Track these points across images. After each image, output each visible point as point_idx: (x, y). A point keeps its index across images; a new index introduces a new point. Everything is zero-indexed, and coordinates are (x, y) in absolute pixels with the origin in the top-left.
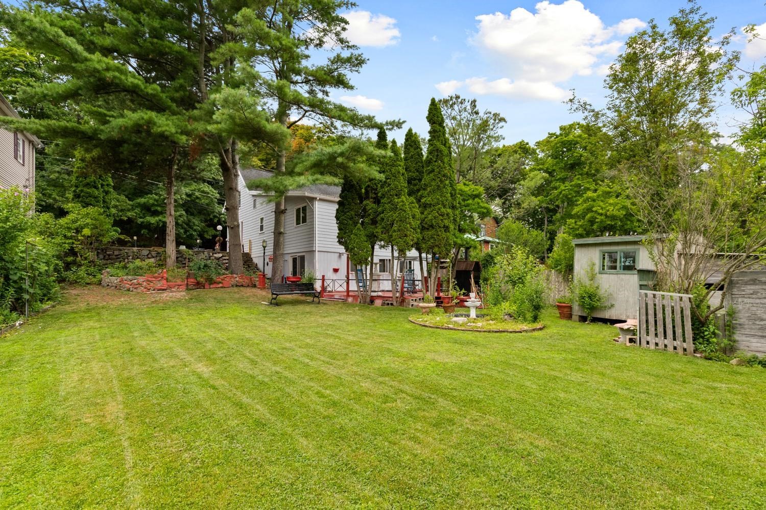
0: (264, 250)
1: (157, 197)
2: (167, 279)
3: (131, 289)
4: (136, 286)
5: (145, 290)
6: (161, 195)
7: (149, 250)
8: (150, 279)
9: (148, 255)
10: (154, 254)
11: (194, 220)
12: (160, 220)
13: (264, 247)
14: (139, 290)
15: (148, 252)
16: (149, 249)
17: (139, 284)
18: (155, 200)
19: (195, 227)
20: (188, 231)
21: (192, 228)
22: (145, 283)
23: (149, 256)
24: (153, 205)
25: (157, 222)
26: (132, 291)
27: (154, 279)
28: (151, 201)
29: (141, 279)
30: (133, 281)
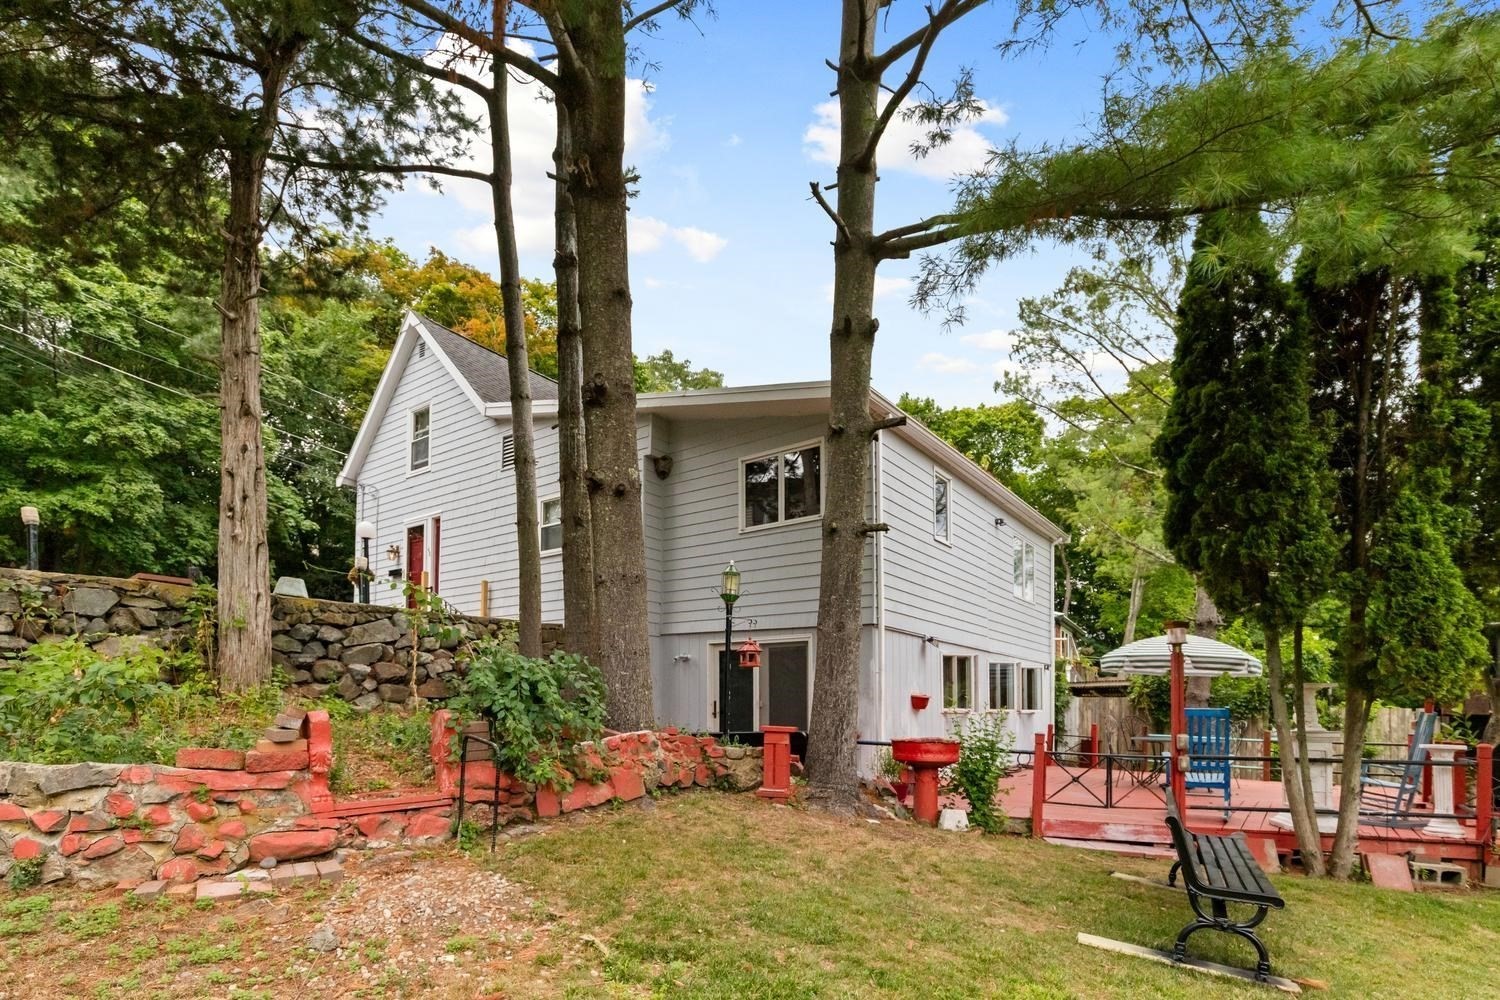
0: (729, 612)
1: (52, 424)
2: (332, 780)
3: (56, 868)
4: (97, 843)
5: (180, 866)
6: (68, 418)
7: (120, 591)
8: (220, 782)
9: (108, 616)
10: (144, 609)
11: (191, 519)
12: (64, 507)
13: (729, 600)
14: (126, 874)
15: (113, 599)
16: (115, 581)
17: (127, 823)
18: (44, 432)
19: (193, 542)
20: (169, 552)
21: (184, 545)
22: (177, 817)
23: (121, 620)
24: (36, 449)
25: (54, 512)
26: (66, 881)
27: (246, 781)
28: (28, 436)
29: (145, 789)
30: (70, 803)
